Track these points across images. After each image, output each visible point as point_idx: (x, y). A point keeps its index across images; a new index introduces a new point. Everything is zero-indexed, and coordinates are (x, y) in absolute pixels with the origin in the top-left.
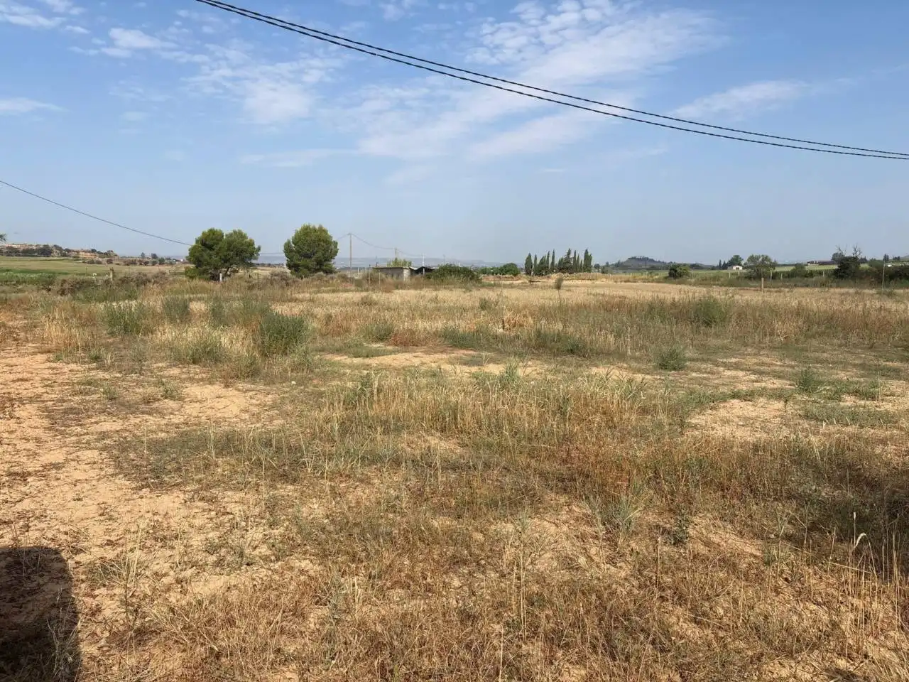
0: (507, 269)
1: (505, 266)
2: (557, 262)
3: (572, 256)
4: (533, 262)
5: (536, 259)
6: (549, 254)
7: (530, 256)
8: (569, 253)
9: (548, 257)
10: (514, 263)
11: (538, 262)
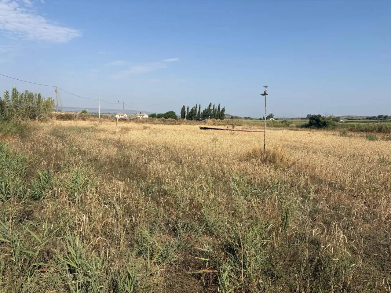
0: (169, 115)
1: (167, 113)
2: (202, 111)
3: (212, 108)
4: (186, 110)
5: (188, 109)
6: (196, 106)
7: (184, 107)
8: (210, 106)
9: (196, 108)
10: (173, 111)
11: (190, 111)
